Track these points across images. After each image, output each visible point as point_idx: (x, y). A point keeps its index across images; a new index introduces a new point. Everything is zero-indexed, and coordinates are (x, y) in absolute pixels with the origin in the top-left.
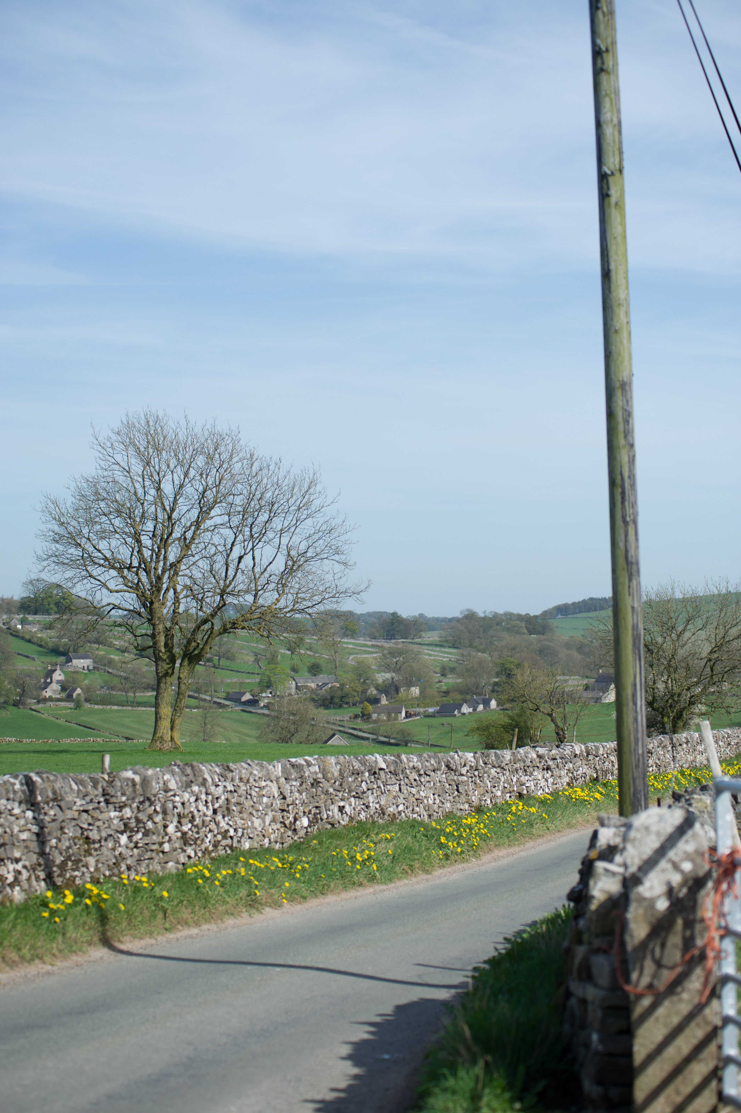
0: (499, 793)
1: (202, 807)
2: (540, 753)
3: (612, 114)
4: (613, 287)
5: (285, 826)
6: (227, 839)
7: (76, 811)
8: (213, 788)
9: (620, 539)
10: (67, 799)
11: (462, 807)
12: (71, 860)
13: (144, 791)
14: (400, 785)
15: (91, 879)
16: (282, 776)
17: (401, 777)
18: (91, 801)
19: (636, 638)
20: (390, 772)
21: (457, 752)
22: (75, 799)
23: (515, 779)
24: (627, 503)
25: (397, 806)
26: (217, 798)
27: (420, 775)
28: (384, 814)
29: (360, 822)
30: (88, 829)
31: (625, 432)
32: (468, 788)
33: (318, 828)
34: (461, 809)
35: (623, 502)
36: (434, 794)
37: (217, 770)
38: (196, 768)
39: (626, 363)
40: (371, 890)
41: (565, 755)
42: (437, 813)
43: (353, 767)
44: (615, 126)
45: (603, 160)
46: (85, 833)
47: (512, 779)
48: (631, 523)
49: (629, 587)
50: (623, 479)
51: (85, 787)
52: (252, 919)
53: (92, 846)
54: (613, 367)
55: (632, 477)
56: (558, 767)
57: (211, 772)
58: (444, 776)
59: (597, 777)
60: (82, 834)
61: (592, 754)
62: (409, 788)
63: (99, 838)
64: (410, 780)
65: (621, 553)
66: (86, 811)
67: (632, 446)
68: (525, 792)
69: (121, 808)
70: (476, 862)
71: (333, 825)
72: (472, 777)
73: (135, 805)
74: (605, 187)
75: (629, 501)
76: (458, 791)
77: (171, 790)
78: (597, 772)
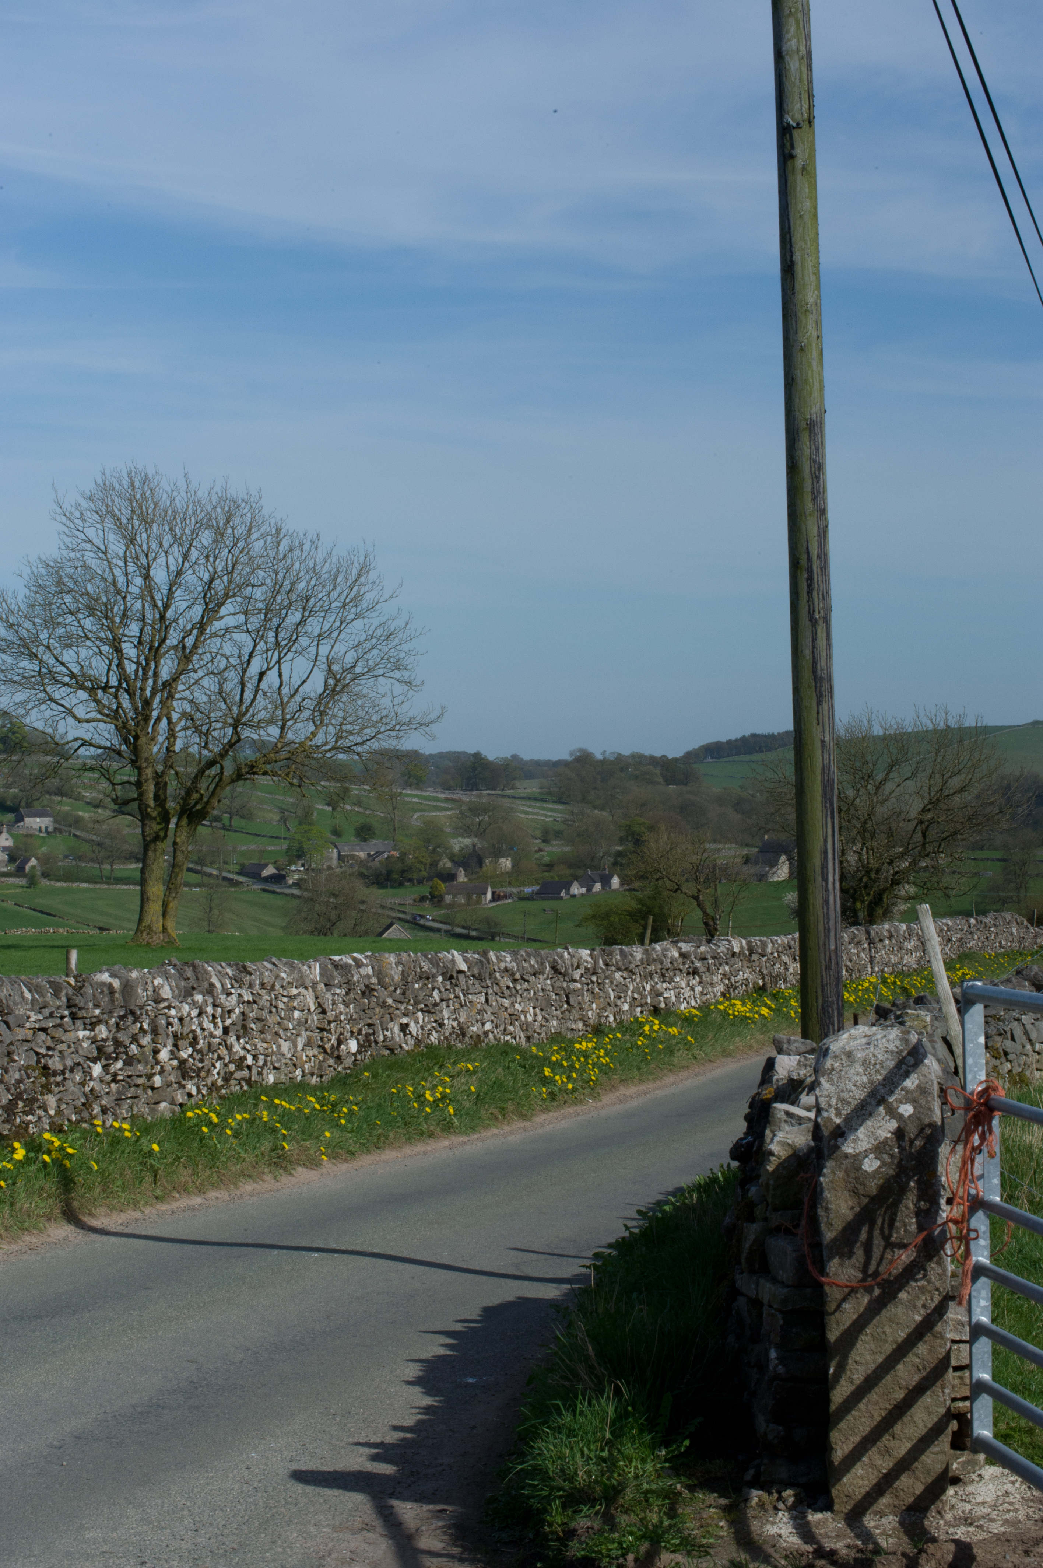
0: (626, 1007)
1: (207, 1024)
2: (683, 950)
3: (798, 41)
4: (797, 286)
5: (325, 1052)
6: (242, 1070)
7: (30, 1029)
8: (223, 997)
9: (807, 643)
10: (17, 1012)
11: (574, 1026)
12: (22, 1099)
13: (125, 1000)
14: (486, 994)
15: (50, 1127)
16: (321, 981)
17: (489, 983)
18: (51, 1015)
19: (827, 785)
20: (473, 976)
21: (566, 948)
22: (28, 1013)
23: (648, 987)
24: (815, 594)
25: (483, 1024)
26: (229, 1012)
27: (515, 981)
28: (464, 1035)
29: (429, 1046)
30: (47, 1055)
31: (813, 493)
32: (583, 999)
33: (371, 1055)
34: (572, 1029)
35: (810, 593)
36: (534, 1008)
37: (229, 971)
38: (200, 969)
39: (816, 394)
40: (446, 1143)
41: (718, 953)
42: (539, 1034)
43: (421, 969)
44: (803, 58)
45: (785, 107)
46: (43, 1061)
47: (644, 987)
48: (821, 622)
49: (818, 713)
50: (809, 560)
51: (42, 995)
52: (279, 1184)
53: (52, 1079)
54: (797, 400)
55: (823, 556)
56: (708, 970)
57: (221, 975)
58: (549, 982)
59: (764, 985)
60: (38, 1062)
61: (757, 953)
62: (499, 999)
63: (62, 1068)
64: (500, 988)
65: (806, 664)
66: (44, 1030)
67: (823, 512)
68: (663, 1005)
69: (92, 1025)
70: (594, 1104)
71: (392, 1050)
72: (588, 984)
73: (113, 1020)
74: (788, 144)
75: (819, 589)
76: (568, 1003)
77: (164, 1000)
78: (763, 978)
